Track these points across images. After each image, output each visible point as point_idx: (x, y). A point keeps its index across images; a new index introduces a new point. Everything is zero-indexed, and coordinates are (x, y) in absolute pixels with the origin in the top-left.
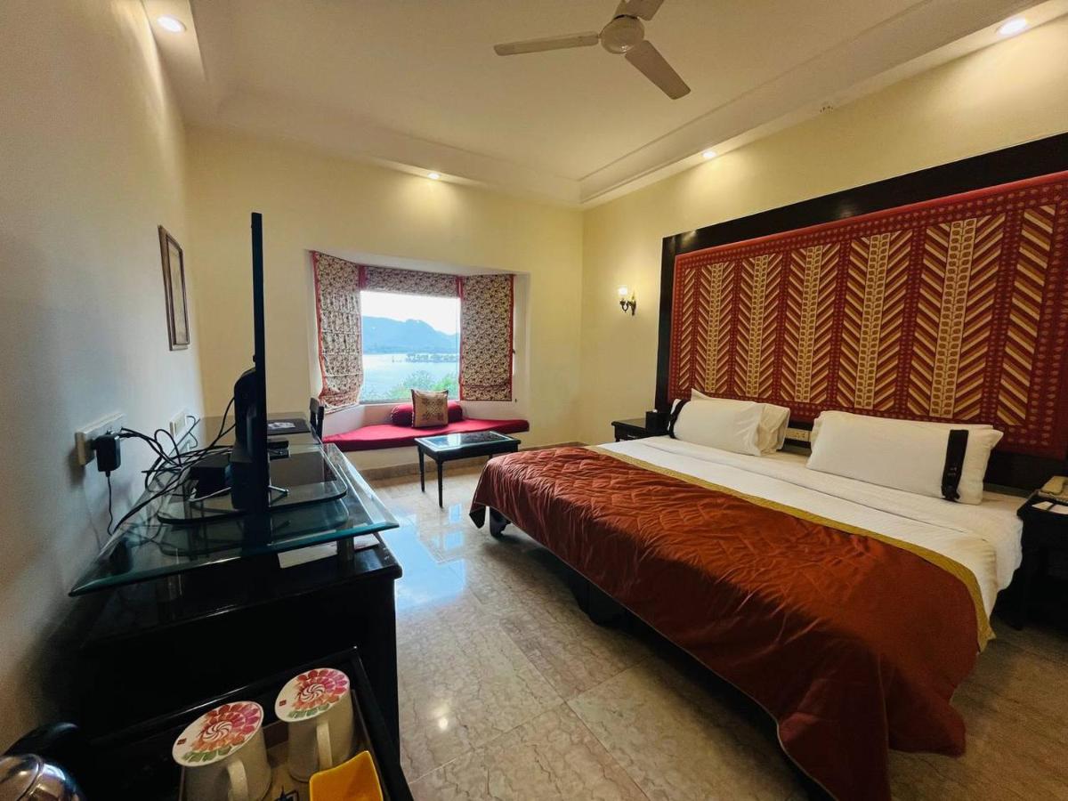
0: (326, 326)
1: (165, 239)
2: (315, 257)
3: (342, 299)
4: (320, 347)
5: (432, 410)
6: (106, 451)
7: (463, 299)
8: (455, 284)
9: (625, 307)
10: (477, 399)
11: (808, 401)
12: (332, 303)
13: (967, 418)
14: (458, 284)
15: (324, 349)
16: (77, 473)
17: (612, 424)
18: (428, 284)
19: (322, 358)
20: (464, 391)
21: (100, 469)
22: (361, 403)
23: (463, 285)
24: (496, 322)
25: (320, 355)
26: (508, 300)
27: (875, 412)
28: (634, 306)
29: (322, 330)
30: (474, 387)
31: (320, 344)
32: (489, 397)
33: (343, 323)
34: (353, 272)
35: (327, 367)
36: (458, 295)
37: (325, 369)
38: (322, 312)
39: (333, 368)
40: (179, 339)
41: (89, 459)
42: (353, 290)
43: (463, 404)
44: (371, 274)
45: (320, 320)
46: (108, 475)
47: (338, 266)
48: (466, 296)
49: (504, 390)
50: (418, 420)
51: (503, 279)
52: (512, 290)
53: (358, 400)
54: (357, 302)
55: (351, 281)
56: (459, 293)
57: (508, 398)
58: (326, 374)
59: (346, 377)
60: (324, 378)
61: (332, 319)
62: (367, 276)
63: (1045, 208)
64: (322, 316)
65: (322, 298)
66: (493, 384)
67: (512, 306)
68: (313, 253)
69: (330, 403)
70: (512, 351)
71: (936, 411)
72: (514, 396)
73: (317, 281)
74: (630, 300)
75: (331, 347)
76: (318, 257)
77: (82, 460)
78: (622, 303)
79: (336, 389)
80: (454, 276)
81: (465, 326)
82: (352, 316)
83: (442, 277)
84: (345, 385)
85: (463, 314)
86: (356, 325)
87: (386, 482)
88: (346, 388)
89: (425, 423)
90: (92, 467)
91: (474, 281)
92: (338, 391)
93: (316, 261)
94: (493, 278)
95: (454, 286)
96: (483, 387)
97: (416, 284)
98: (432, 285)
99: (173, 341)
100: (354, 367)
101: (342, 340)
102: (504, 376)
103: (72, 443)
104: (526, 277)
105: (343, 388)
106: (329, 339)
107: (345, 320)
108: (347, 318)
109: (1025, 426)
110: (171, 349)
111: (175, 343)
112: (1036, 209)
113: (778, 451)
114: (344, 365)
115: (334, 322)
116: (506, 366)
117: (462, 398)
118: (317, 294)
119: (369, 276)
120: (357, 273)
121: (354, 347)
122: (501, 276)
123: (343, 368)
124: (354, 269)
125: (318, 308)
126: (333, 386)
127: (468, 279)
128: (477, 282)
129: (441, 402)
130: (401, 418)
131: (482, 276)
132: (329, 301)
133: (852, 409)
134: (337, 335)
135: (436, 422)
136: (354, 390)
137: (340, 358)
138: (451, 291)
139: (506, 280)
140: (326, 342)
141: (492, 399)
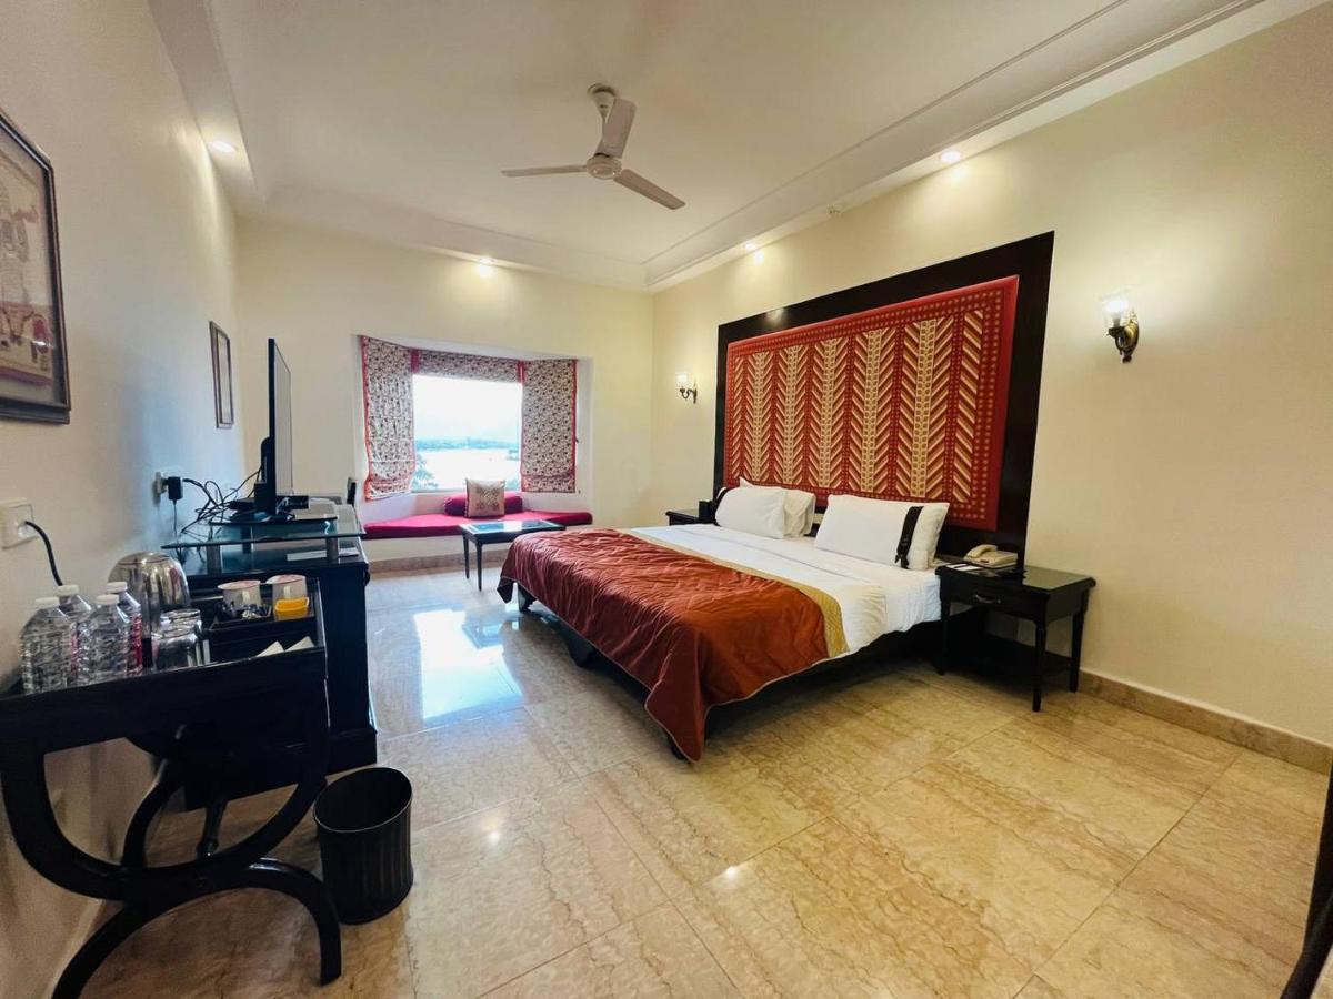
0: (374, 411)
1: (214, 330)
2: (363, 342)
3: (393, 385)
4: (367, 433)
5: (486, 499)
6: (174, 488)
7: (525, 385)
8: (518, 369)
9: (685, 395)
10: (539, 491)
11: (828, 486)
12: (381, 388)
13: (934, 497)
14: (519, 370)
15: (370, 434)
16: (157, 499)
17: (668, 514)
18: (487, 369)
19: (369, 443)
20: (526, 482)
21: (170, 498)
22: (413, 492)
23: (524, 369)
24: (559, 409)
25: (367, 440)
26: (570, 386)
27: (873, 495)
28: (695, 394)
29: (369, 415)
30: (536, 478)
31: (366, 429)
32: (551, 489)
33: (393, 409)
34: (405, 356)
35: (374, 452)
36: (519, 380)
37: (372, 454)
38: (369, 396)
39: (380, 454)
40: (225, 419)
41: (163, 491)
42: (405, 374)
43: (525, 496)
44: (425, 358)
45: (367, 405)
46: (175, 503)
47: (388, 350)
48: (528, 382)
49: (567, 481)
50: (471, 510)
51: (566, 364)
52: (574, 376)
54: (409, 387)
55: (403, 365)
56: (520, 377)
57: (571, 489)
58: (373, 459)
59: (395, 463)
60: (371, 463)
61: (381, 404)
62: (418, 359)
63: (977, 312)
64: (370, 401)
65: (369, 382)
66: (555, 474)
67: (575, 392)
68: (361, 338)
69: (378, 489)
70: (575, 440)
71: (914, 492)
72: (577, 487)
73: (365, 366)
74: (692, 388)
75: (379, 432)
76: (366, 341)
77: (159, 490)
78: (682, 391)
79: (384, 476)
80: (515, 360)
81: (527, 413)
82: (403, 401)
83: (500, 362)
84: (394, 472)
85: (525, 400)
86: (408, 410)
87: (433, 570)
88: (396, 475)
89: (478, 513)
90: (165, 496)
91: (536, 366)
92: (386, 477)
93: (364, 345)
94: (556, 363)
95: (515, 371)
96: (545, 477)
97: (473, 368)
98: (490, 370)
99: (219, 420)
100: (405, 454)
101: (391, 425)
102: (567, 466)
103: (154, 479)
104: (588, 362)
105: (392, 474)
106: (377, 424)
107: (395, 405)
108: (398, 403)
109: (970, 503)
110: (218, 426)
111: (221, 422)
112: (972, 312)
113: (806, 535)
114: (394, 451)
115: (382, 407)
116: (568, 456)
117: (524, 490)
118: (365, 379)
119: (422, 361)
120: (409, 357)
121: (405, 433)
122: (564, 361)
123: (393, 454)
124: (406, 353)
125: (365, 393)
126: (381, 472)
127: (530, 363)
128: (539, 367)
129: (496, 491)
130: (456, 508)
131: (544, 361)
132: (377, 386)
133: (859, 494)
134: (386, 420)
135: (491, 512)
136: (405, 477)
137: (389, 444)
138: (511, 376)
139: (569, 365)
140: (373, 427)
141: (555, 490)
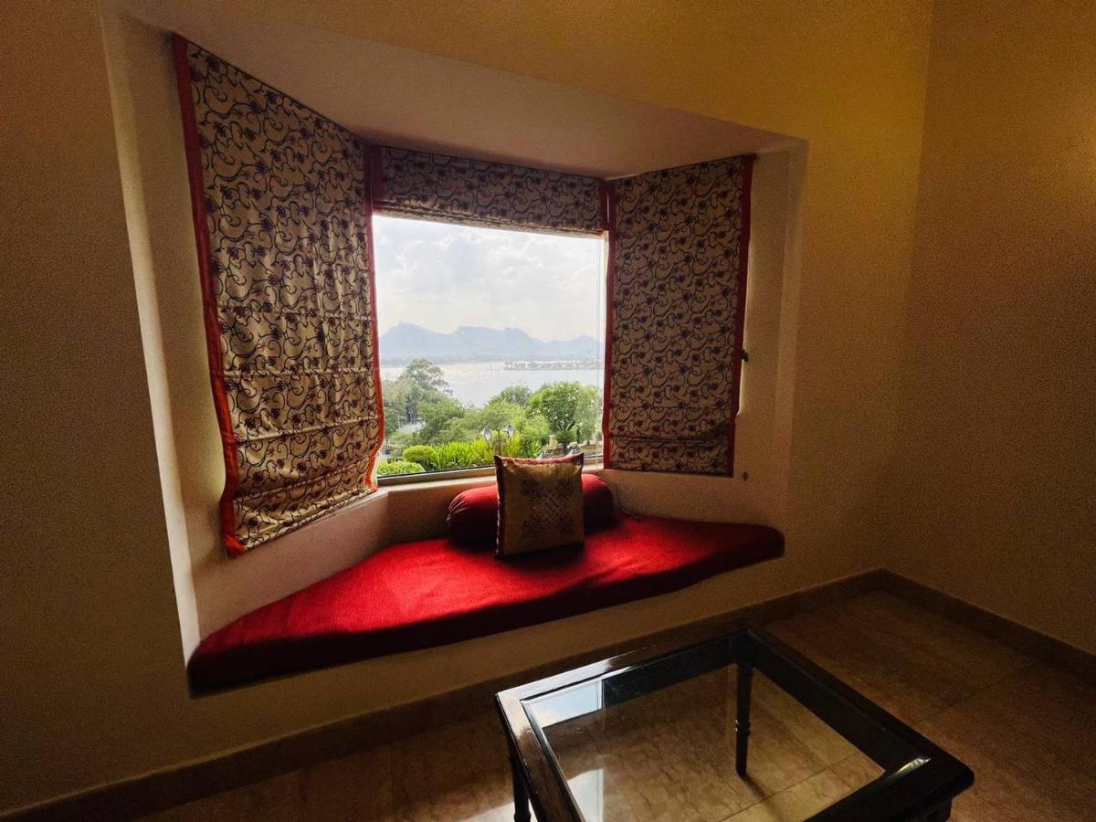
2: (187, 61)
3: (307, 220)
4: (216, 354)
5: (545, 509)
7: (618, 235)
8: (599, 198)
10: (644, 468)
12: (265, 225)
14: (603, 198)
15: (231, 357)
18: (536, 195)
20: (615, 449)
22: (382, 484)
23: (615, 200)
24: (699, 283)
26: (734, 226)
29: (223, 299)
30: (638, 442)
32: (672, 463)
33: (313, 288)
34: (344, 152)
35: (247, 410)
36: (605, 226)
37: (238, 417)
38: (219, 241)
39: (272, 412)
43: (613, 478)
44: (398, 168)
45: (211, 269)
48: (624, 227)
49: (711, 449)
50: (511, 537)
51: (722, 170)
52: (745, 198)
53: (374, 477)
54: (360, 237)
55: (341, 176)
56: (605, 223)
57: (724, 467)
59: (325, 431)
61: (268, 270)
66: (686, 433)
67: (744, 237)
70: (740, 355)
72: (739, 466)
75: (262, 353)
79: (286, 471)
80: (596, 179)
81: (620, 298)
82: (346, 271)
83: (566, 178)
84: (323, 454)
86: (361, 295)
88: (328, 460)
89: (527, 544)
91: (645, 187)
94: (694, 175)
95: (596, 203)
96: (658, 439)
97: (507, 195)
98: (544, 199)
100: (355, 404)
101: (309, 332)
102: (718, 417)
105: (317, 463)
106: (254, 327)
107: (320, 280)
108: (329, 275)
114: (319, 400)
115: (277, 281)
116: (722, 393)
117: (608, 464)
119: (391, 173)
120: (357, 158)
121: (355, 353)
122: (715, 165)
123: (319, 409)
124: (350, 146)
126: (278, 464)
127: (628, 182)
128: (652, 189)
129: (567, 483)
131: (662, 173)
132: (251, 216)
134: (290, 319)
136: (358, 457)
137: (302, 384)
138: (588, 215)
139: (731, 173)
140: (242, 338)
141: (679, 468)
